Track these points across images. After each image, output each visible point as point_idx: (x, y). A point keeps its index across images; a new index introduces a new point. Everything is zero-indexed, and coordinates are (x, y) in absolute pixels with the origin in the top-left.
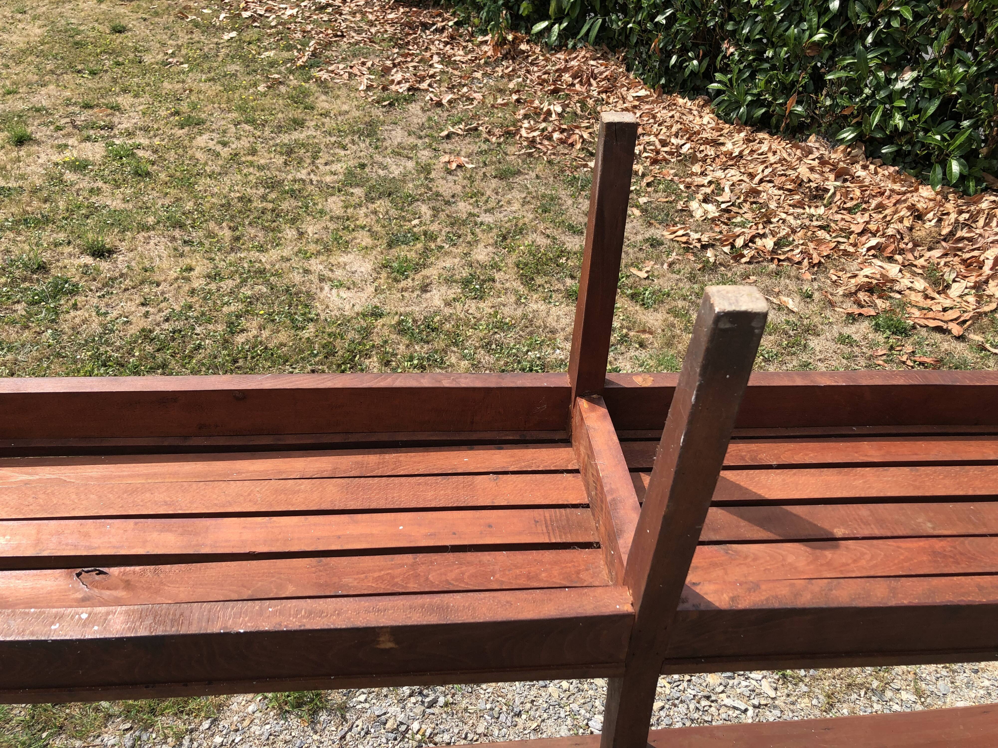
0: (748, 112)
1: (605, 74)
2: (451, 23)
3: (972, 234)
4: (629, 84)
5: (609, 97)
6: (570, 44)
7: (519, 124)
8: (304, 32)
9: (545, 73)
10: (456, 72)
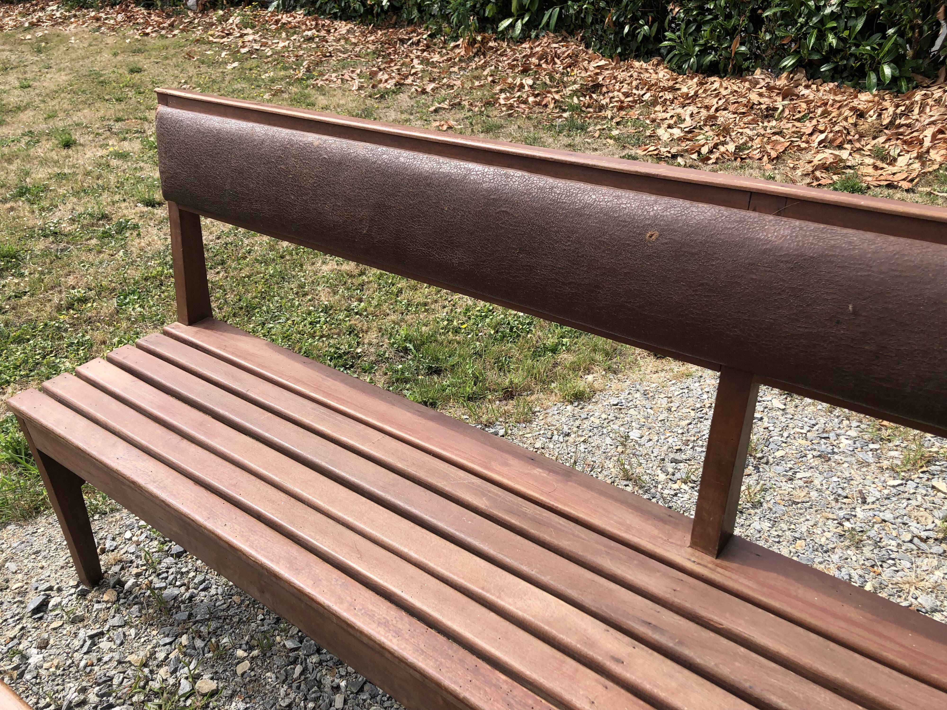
0: (698, 62)
1: (567, 53)
2: (425, 36)
3: (910, 121)
4: (589, 58)
5: (573, 70)
6: (533, 34)
7: (497, 96)
8: (297, 56)
9: (514, 60)
10: (435, 70)
